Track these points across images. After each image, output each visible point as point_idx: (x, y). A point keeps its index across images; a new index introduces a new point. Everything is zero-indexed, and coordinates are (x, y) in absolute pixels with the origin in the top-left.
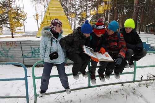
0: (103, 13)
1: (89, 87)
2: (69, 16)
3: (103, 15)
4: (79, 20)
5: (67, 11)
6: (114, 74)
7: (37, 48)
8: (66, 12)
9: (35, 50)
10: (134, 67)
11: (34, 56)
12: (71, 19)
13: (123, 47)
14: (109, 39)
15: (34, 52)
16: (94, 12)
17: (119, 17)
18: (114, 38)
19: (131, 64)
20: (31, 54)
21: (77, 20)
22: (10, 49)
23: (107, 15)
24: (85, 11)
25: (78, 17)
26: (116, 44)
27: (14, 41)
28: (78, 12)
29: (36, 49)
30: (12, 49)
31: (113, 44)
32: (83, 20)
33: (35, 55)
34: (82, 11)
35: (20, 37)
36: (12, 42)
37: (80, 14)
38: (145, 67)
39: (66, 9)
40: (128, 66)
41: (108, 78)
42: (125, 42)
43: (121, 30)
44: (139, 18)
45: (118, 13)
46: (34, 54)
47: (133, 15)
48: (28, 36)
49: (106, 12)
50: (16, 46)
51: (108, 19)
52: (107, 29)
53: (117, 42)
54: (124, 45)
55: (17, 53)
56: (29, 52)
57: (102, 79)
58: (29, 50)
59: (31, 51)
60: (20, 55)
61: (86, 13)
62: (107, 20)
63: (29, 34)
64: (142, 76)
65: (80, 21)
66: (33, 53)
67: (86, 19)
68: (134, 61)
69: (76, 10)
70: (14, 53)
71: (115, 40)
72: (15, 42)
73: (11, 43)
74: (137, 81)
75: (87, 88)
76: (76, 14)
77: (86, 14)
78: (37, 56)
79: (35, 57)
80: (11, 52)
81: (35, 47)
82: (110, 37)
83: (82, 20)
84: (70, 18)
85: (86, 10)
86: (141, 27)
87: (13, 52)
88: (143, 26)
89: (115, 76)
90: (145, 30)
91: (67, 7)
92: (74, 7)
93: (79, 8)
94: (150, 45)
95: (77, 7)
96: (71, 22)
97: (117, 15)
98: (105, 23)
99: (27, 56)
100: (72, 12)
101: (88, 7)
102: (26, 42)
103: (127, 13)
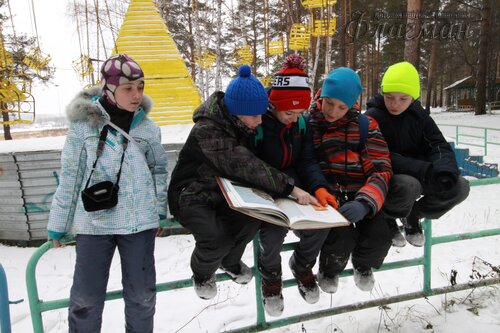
0: (307, 48)
1: (262, 326)
2: (197, 63)
3: (309, 54)
4: (232, 73)
5: (193, 47)
6: (350, 272)
8: (189, 50)
10: (423, 243)
12: (204, 72)
13: (378, 168)
14: (326, 139)
16: (277, 46)
17: (362, 61)
18: (346, 132)
19: (414, 230)
21: (227, 73)
23: (322, 55)
24: (249, 43)
25: (229, 66)
26: (354, 158)
28: (228, 47)
31: (344, 159)
34: (240, 43)
35: (35, 135)
37: (235, 54)
38: (464, 237)
39: (188, 41)
40: (402, 239)
41: (332, 288)
42: (386, 150)
43: (369, 105)
44: (423, 63)
45: (358, 48)
47: (406, 53)
49: (318, 45)
51: (327, 70)
52: (321, 102)
53: (359, 149)
54: (385, 161)
55: (5, 196)
56: (49, 190)
57: (309, 294)
60: (15, 205)
61: (255, 51)
62: (323, 72)
64: (455, 273)
67: (255, 69)
68: (422, 220)
69: (221, 41)
71: (350, 141)
74: (438, 292)
75: (253, 330)
76: (222, 56)
77: (255, 54)
82: (332, 131)
84: (202, 70)
85: (255, 41)
86: (432, 93)
88: (438, 87)
89: (356, 280)
90: (444, 100)
91: (191, 33)
92: (214, 33)
93: (231, 36)
94: (467, 150)
95: (225, 32)
96: (205, 80)
97: (355, 55)
98: (316, 82)
99: (41, 206)
100: (210, 47)
101: (259, 31)
102: (36, 157)
103: (385, 47)
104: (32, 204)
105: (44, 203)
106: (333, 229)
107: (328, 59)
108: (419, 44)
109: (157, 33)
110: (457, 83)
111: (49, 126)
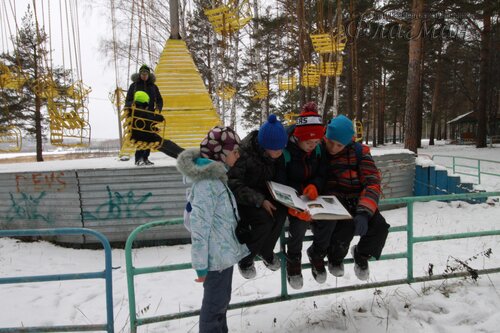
0: (317, 84)
1: (284, 297)
2: (214, 94)
3: (319, 89)
4: (246, 104)
5: (210, 80)
7: (124, 190)
8: (207, 83)
9: (120, 197)
11: (116, 213)
12: (221, 103)
15: (116, 202)
17: (369, 95)
18: (348, 158)
20: (107, 208)
21: (242, 104)
22: (43, 194)
23: (331, 89)
24: (263, 77)
25: (244, 97)
27: (56, 172)
28: (243, 81)
29: (122, 193)
30: (49, 195)
32: (259, 106)
33: (119, 211)
34: (255, 78)
35: (59, 157)
36: (53, 173)
37: (251, 86)
39: (207, 74)
44: (427, 97)
45: (364, 83)
46: (115, 209)
47: (408, 91)
48: (87, 155)
49: (327, 81)
50: (62, 186)
51: (335, 103)
53: (356, 169)
55: (66, 206)
56: (102, 202)
57: (319, 276)
58: (102, 197)
59: (108, 200)
60: (73, 213)
61: (268, 84)
62: (332, 104)
63: (91, 149)
64: (432, 266)
65: (249, 108)
66: (112, 205)
67: (268, 101)
69: (238, 75)
70: (55, 206)
72: (62, 173)
73: (49, 176)
74: (419, 280)
75: (278, 299)
76: (238, 89)
77: (268, 87)
78: (124, 214)
79: (117, 218)
80: (47, 202)
81: (121, 186)
83: (254, 104)
84: (219, 101)
85: (268, 76)
86: (437, 126)
87: (53, 202)
88: (443, 121)
90: (448, 134)
91: (209, 67)
92: (231, 68)
93: (247, 70)
94: (458, 178)
95: (240, 67)
96: (221, 110)
97: (361, 90)
98: (325, 114)
99: (95, 215)
100: (226, 80)
101: (272, 66)
102: (93, 174)
103: (390, 82)
104: (88, 213)
105: (97, 212)
106: (339, 221)
107: (336, 94)
108: (423, 80)
109: (187, 71)
110: (460, 117)
111: (72, 150)
